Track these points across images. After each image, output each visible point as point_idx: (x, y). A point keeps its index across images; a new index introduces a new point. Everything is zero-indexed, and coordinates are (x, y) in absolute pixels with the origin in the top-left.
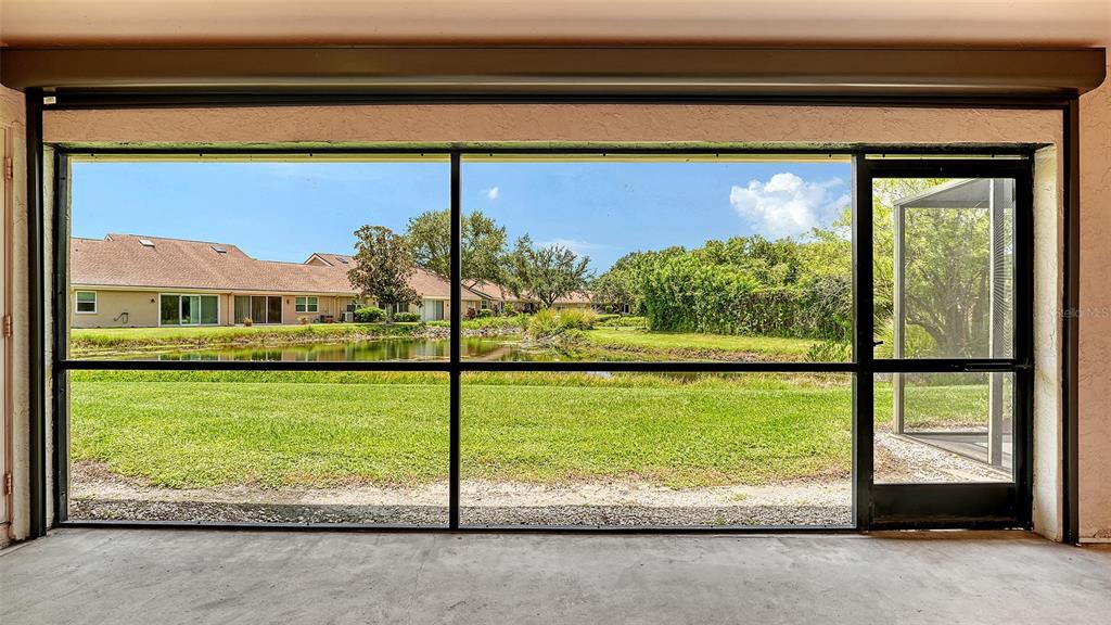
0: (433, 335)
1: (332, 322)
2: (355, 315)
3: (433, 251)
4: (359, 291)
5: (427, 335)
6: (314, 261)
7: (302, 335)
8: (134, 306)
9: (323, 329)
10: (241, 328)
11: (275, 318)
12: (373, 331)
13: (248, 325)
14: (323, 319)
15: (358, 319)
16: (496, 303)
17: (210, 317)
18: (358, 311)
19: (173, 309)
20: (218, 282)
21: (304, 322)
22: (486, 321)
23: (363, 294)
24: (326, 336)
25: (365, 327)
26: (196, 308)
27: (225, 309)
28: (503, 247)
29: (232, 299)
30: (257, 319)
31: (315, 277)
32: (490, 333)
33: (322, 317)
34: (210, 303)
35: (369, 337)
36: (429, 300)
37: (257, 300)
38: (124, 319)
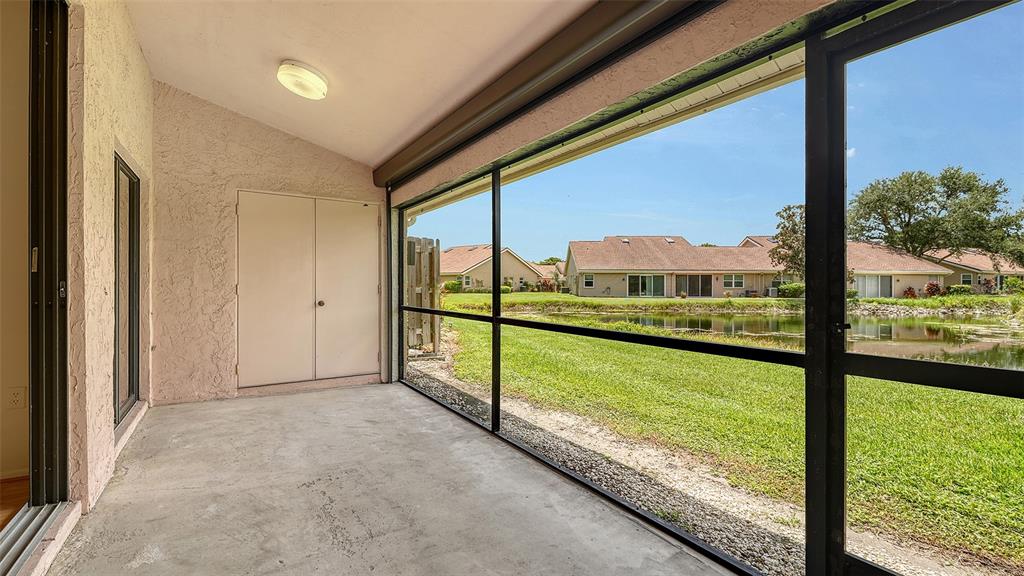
0: (866, 313)
1: (755, 296)
2: (779, 291)
3: (885, 221)
4: (781, 267)
5: (858, 312)
6: (747, 244)
7: (722, 306)
8: (614, 283)
9: (741, 302)
10: (678, 300)
11: (707, 292)
12: (793, 306)
13: (684, 297)
14: (747, 294)
15: (782, 294)
16: (989, 278)
17: (659, 291)
18: (782, 287)
19: (636, 285)
20: (665, 264)
21: (728, 295)
22: (952, 300)
23: (785, 270)
24: (743, 308)
25: (783, 301)
26: (650, 285)
27: (669, 285)
28: (999, 206)
29: (674, 278)
30: (693, 293)
31: (743, 257)
32: (959, 313)
33: (747, 292)
34: (659, 280)
35: (786, 311)
36: (870, 276)
37: (693, 278)
38: (608, 292)
